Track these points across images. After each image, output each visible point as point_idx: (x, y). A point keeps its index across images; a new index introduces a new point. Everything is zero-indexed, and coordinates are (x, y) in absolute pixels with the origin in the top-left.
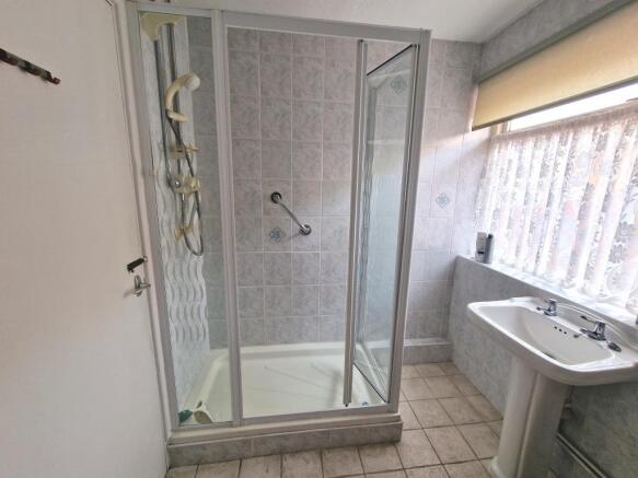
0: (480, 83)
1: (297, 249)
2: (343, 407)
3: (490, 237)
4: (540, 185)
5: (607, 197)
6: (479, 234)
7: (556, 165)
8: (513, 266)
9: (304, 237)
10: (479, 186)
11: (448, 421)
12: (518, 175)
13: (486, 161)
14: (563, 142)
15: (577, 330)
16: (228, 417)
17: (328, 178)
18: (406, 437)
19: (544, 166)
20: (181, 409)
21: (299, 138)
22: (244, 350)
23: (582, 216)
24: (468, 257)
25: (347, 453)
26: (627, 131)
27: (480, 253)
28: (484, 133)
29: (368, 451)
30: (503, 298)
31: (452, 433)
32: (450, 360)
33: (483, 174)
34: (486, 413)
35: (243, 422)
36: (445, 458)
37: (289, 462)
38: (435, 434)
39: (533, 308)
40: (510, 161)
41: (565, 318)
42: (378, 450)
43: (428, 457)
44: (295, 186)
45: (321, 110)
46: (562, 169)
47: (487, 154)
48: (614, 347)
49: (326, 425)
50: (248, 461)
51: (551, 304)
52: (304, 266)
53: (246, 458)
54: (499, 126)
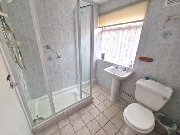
0: (100, 16)
1: (58, 62)
2: (81, 100)
3: (104, 54)
4: (113, 42)
5: (124, 45)
6: (102, 53)
7: (116, 38)
8: (109, 60)
9: (59, 59)
10: (101, 42)
11: (101, 94)
12: (109, 40)
13: (102, 36)
14: (117, 33)
15: (122, 70)
16: (51, 114)
17: (64, 40)
18: (94, 100)
19: (114, 38)
20: (33, 119)
21: (53, 26)
22: (53, 94)
23: (121, 49)
24: (100, 59)
25: (84, 109)
26: (127, 32)
27: (102, 58)
28: (101, 29)
29: (87, 107)
30: (109, 67)
31: (102, 96)
32: (97, 83)
33: (101, 39)
34: (106, 90)
35: (56, 114)
36: (102, 101)
37: (70, 117)
38: (99, 98)
39: (115, 68)
40: (107, 36)
41: (119, 68)
42: (89, 105)
43: (99, 102)
44: (54, 43)
45: (60, 17)
46: (117, 39)
47: (102, 34)
48: (127, 72)
49: (78, 105)
50: (59, 123)
51: (117, 66)
52: (60, 68)
53: (58, 122)
54: (104, 28)
